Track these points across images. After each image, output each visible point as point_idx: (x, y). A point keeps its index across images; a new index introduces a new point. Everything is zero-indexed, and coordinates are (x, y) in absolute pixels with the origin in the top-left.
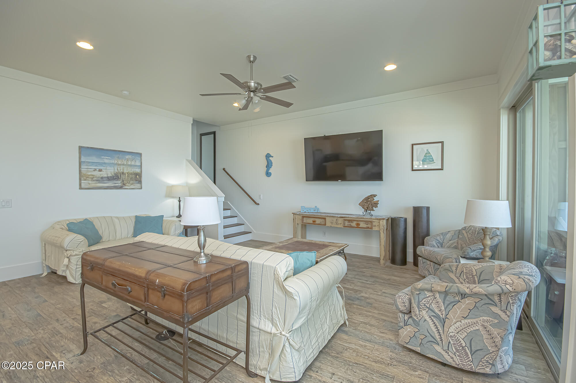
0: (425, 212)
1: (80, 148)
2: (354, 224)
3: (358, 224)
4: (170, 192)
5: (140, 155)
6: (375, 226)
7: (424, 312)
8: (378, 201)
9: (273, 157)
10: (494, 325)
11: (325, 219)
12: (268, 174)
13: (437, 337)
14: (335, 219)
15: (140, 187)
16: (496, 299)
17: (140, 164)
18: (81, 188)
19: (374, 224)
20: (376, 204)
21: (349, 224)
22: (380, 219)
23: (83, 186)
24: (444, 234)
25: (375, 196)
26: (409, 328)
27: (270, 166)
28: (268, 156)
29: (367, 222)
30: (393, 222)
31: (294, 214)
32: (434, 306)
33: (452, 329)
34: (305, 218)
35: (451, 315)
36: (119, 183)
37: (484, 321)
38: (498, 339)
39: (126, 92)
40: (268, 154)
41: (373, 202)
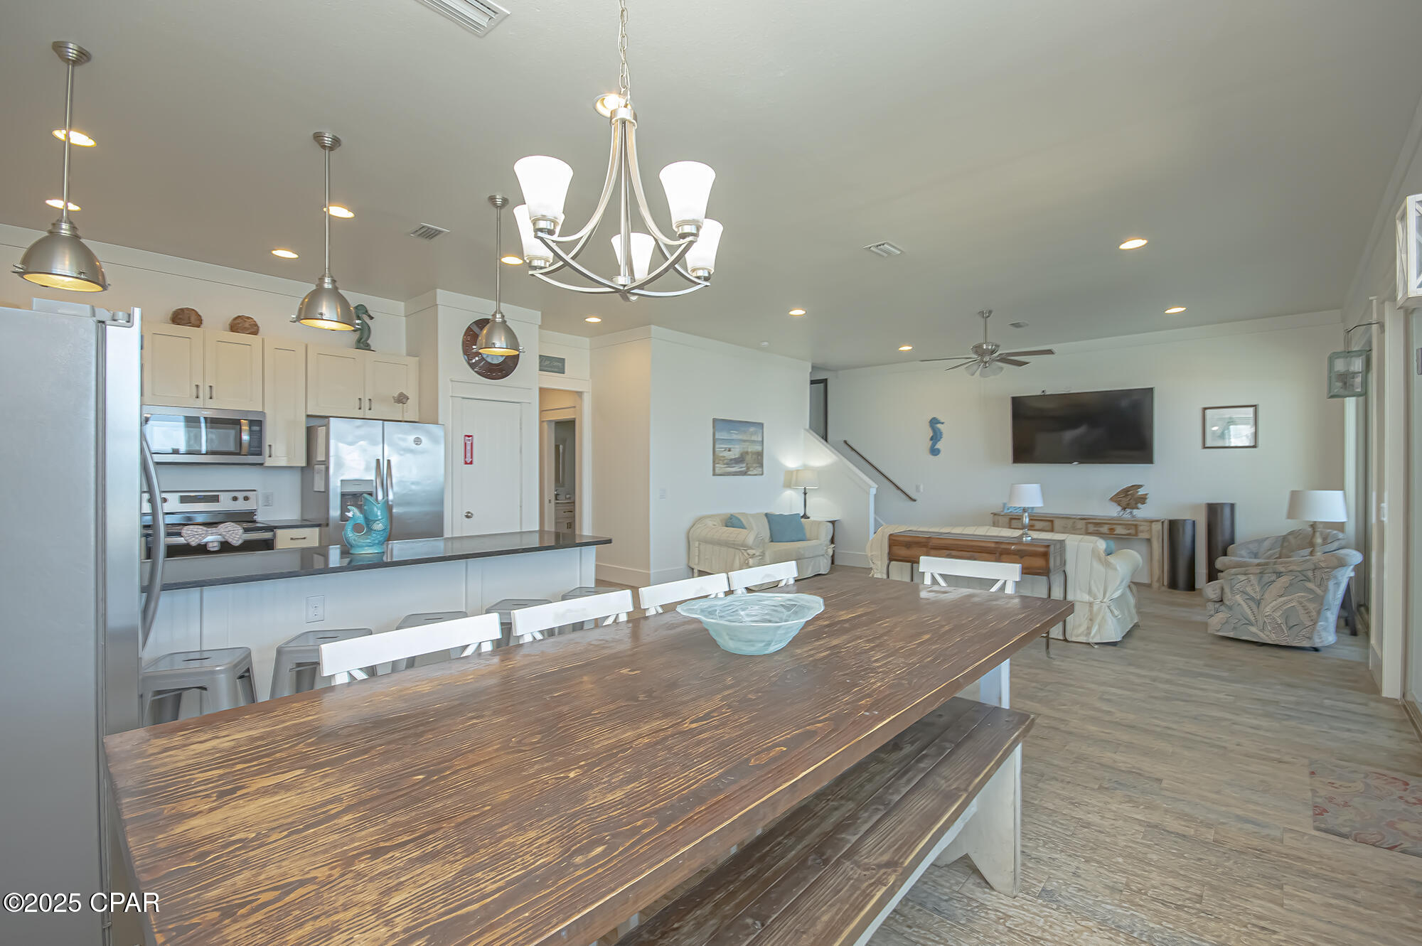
0: (1227, 511)
1: (715, 420)
2: (1105, 529)
3: (1112, 530)
4: (791, 480)
5: (761, 425)
6: (1142, 532)
7: (1238, 596)
8: (1146, 494)
9: (943, 423)
10: (1310, 600)
11: (1052, 521)
12: (934, 452)
13: (1252, 618)
14: (1070, 522)
15: (761, 473)
16: (1310, 574)
17: (760, 439)
18: (714, 474)
19: (1141, 528)
20: (1143, 499)
21: (1096, 529)
22: (1152, 522)
23: (718, 471)
24: (1260, 541)
25: (1140, 486)
26: (1220, 615)
27: (939, 437)
28: (934, 422)
29: (1127, 526)
30: (1174, 527)
31: (995, 514)
32: (1249, 589)
33: (1268, 609)
34: (1013, 521)
35: (1266, 596)
36: (742, 467)
37: (1299, 597)
38: (1314, 614)
39: (766, 343)
40: (934, 418)
41: (1136, 496)
